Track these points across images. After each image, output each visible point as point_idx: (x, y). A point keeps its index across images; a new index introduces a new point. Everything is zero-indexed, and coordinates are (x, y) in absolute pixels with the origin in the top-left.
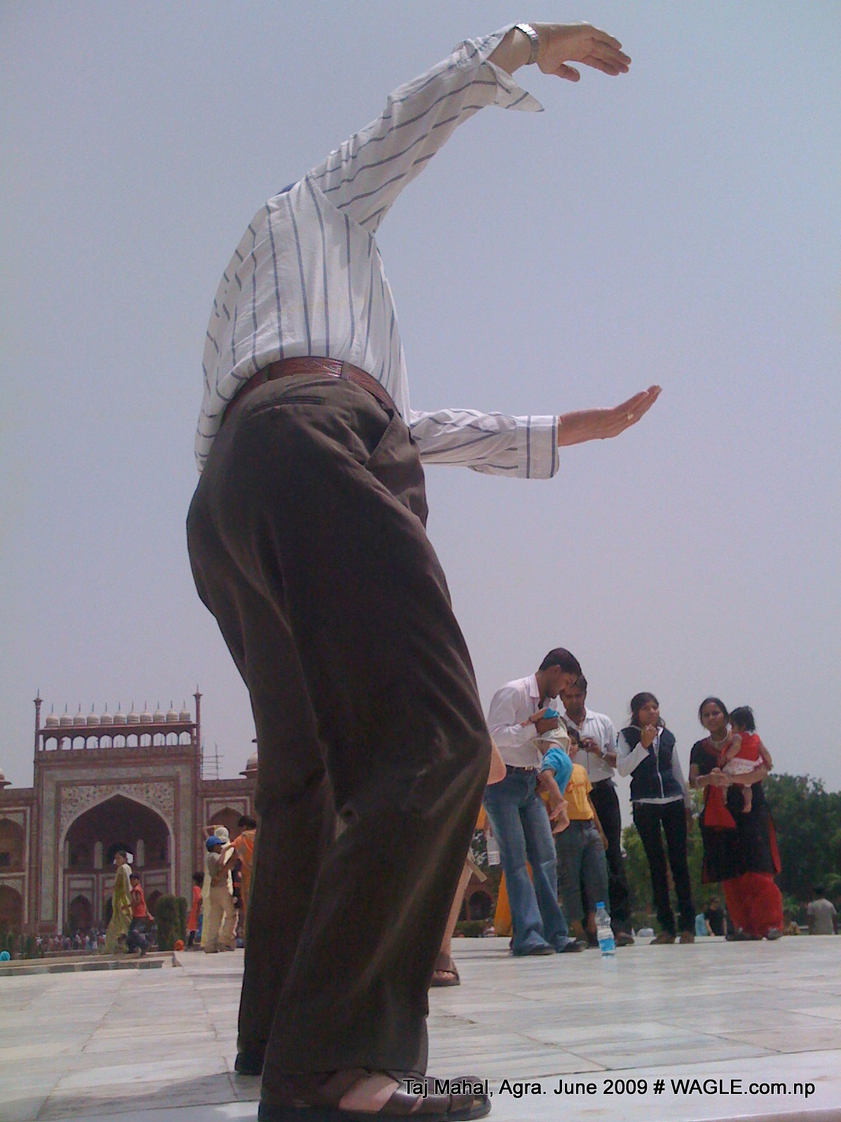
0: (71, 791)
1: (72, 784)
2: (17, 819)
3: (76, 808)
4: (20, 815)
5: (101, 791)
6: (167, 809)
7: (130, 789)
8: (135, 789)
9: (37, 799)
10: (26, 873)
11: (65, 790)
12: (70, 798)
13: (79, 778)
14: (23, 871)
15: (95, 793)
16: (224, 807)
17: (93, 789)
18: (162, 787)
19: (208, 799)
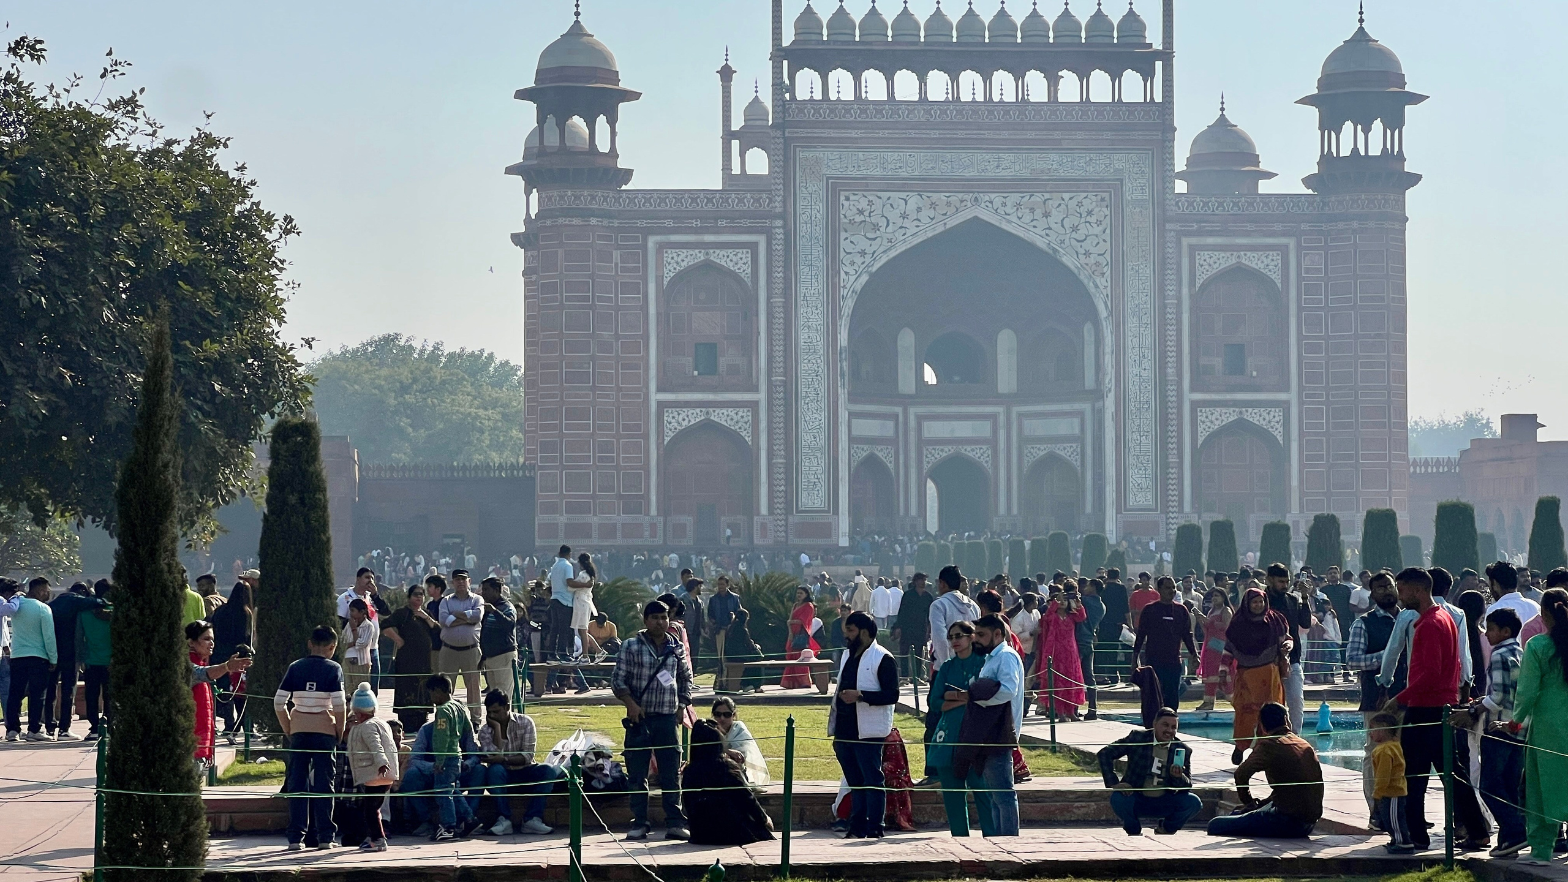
0: (863, 204)
1: (863, 185)
2: (736, 262)
3: (875, 245)
4: (745, 255)
5: (933, 205)
6: (1092, 260)
7: (1004, 205)
8: (1018, 206)
9: (783, 216)
10: (762, 396)
11: (847, 199)
12: (859, 219)
13: (878, 172)
14: (755, 389)
15: (919, 210)
16: (1233, 261)
17: (914, 200)
18: (1080, 204)
19: (1194, 240)
